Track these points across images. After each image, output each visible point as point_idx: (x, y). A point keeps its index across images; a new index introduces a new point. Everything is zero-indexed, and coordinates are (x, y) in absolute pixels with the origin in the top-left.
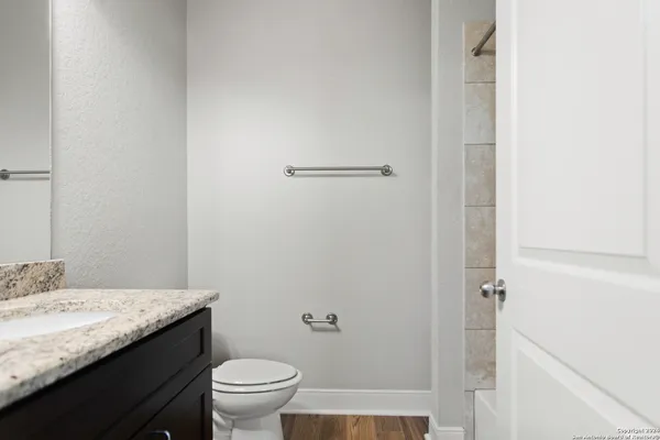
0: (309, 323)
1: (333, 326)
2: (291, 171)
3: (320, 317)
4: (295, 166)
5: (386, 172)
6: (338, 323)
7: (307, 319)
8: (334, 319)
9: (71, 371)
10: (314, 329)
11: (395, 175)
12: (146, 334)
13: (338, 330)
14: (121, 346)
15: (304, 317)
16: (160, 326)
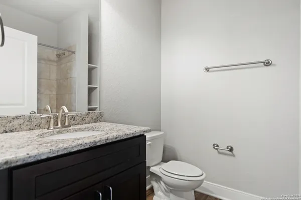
0: (217, 149)
1: (231, 153)
2: (207, 69)
3: (223, 146)
4: (209, 66)
5: (268, 64)
6: (234, 152)
7: (216, 146)
8: (231, 150)
9: (54, 155)
10: (219, 153)
11: (275, 65)
12: (98, 144)
13: (233, 155)
14: (83, 148)
15: (214, 145)
16: (108, 141)
